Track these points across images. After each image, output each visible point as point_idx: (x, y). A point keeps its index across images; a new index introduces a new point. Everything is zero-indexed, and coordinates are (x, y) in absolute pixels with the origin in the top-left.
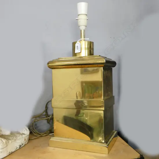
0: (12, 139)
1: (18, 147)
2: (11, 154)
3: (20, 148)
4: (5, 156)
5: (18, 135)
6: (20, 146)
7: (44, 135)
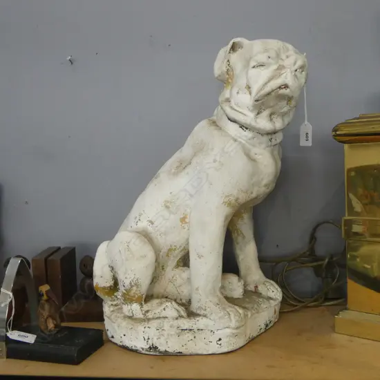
0: (252, 308)
1: (263, 326)
2: (252, 341)
3: (266, 330)
4: (241, 345)
5: (261, 300)
6: (267, 325)
7: (313, 304)
